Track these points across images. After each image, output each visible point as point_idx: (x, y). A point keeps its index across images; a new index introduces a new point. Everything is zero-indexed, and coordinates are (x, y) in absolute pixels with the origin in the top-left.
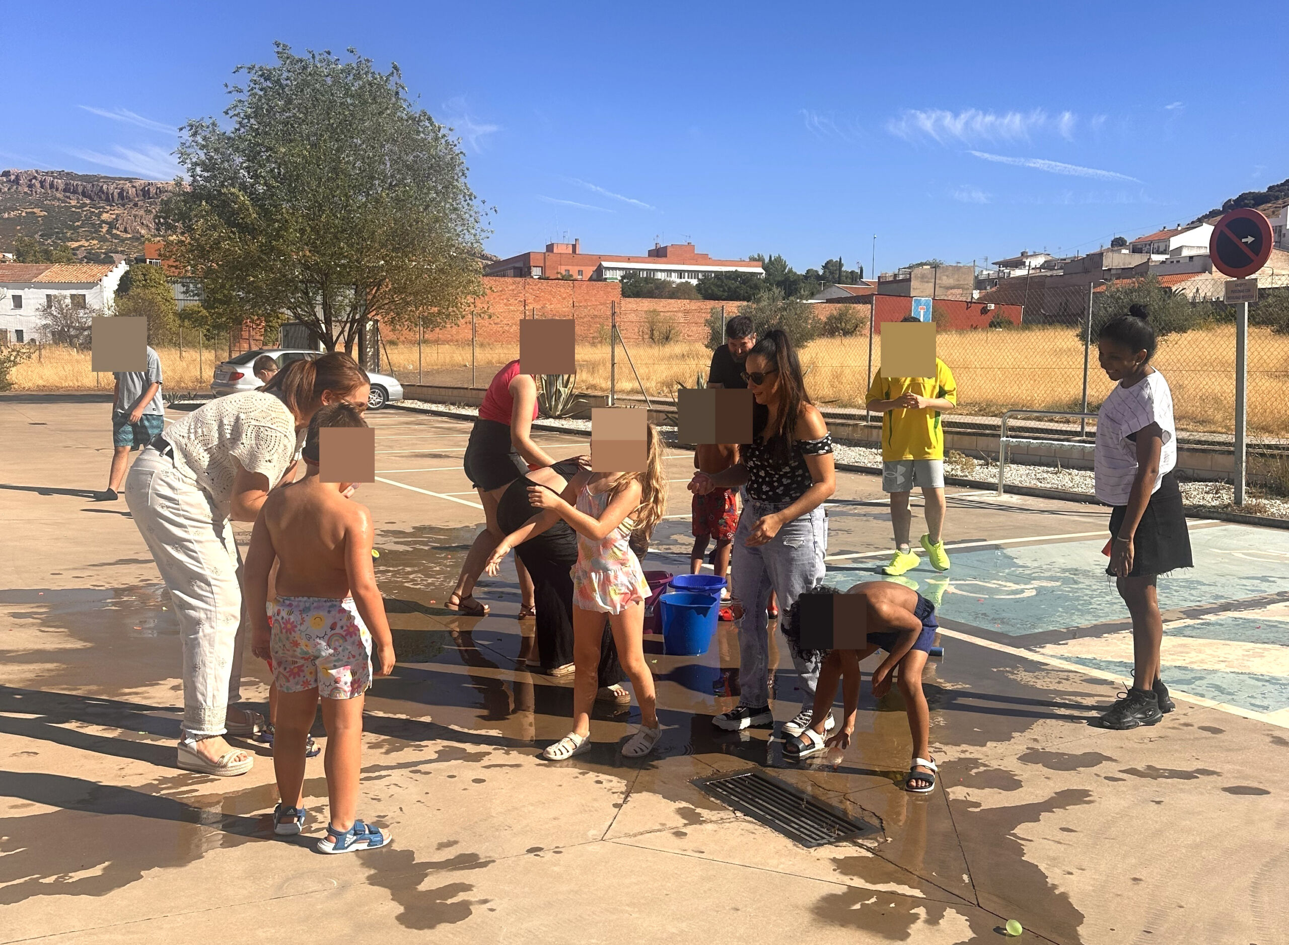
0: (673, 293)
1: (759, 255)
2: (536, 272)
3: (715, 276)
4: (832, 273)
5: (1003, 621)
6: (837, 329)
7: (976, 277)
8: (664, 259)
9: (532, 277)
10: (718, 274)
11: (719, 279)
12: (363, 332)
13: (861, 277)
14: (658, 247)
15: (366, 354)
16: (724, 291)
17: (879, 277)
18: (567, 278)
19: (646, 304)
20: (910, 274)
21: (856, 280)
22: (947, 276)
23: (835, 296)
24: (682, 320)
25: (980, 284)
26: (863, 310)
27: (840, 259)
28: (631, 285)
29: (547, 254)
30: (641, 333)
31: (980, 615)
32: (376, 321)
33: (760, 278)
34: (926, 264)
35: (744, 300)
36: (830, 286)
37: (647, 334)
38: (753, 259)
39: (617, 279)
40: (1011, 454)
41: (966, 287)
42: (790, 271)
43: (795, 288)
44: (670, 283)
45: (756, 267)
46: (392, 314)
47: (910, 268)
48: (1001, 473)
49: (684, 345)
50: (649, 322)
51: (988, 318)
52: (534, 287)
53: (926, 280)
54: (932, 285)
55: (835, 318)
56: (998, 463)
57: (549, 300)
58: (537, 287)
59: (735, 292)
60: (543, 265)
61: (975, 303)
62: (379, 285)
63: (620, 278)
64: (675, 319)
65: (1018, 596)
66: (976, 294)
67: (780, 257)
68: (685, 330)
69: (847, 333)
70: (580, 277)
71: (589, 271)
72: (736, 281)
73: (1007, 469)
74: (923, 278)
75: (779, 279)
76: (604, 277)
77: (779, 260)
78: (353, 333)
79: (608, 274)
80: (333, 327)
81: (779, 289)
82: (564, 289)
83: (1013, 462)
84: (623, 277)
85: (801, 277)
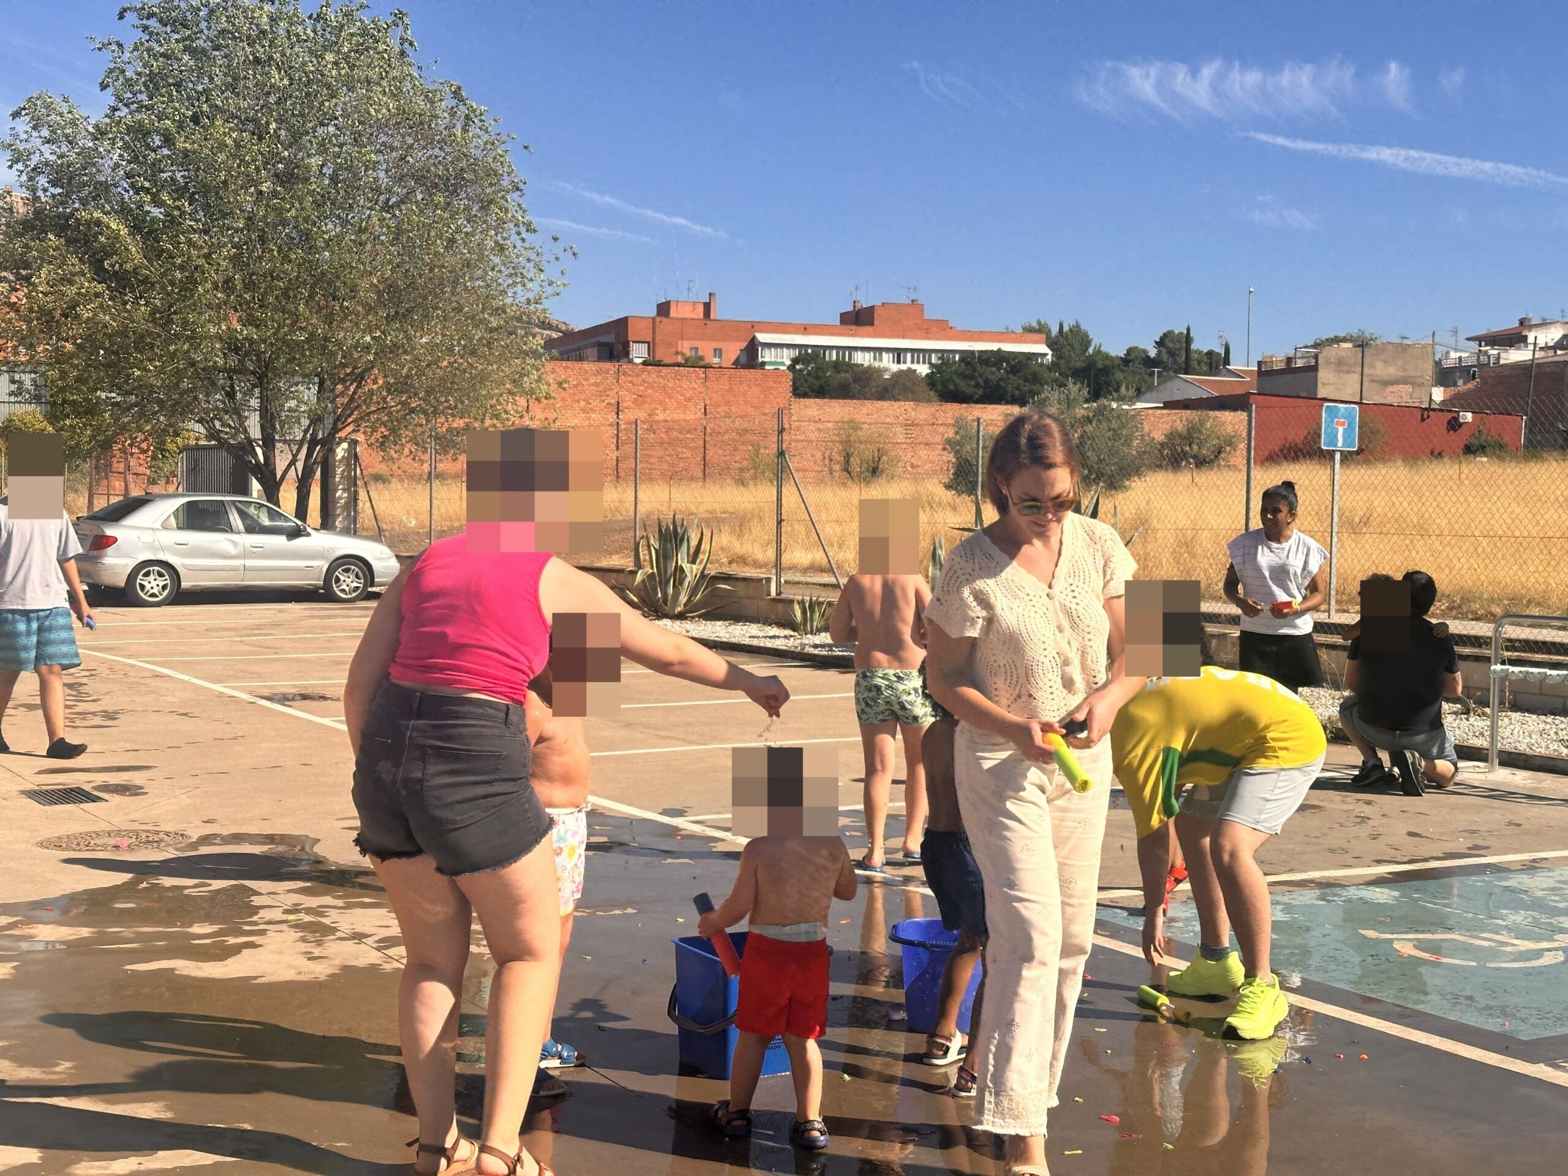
0: (886, 390)
1: (1039, 322)
2: (639, 353)
3: (962, 360)
4: (1172, 354)
5: (1504, 1011)
6: (1184, 456)
7: (1438, 364)
8: (869, 329)
9: (631, 361)
10: (967, 356)
11: (968, 364)
12: (330, 462)
13: (1227, 361)
14: (858, 306)
15: (336, 501)
16: (977, 386)
17: (1259, 363)
18: (695, 363)
19: (836, 410)
20: (1316, 357)
21: (1217, 368)
22: (1384, 361)
23: (1178, 396)
24: (901, 438)
25: (1444, 376)
26: (1232, 421)
27: (1188, 330)
28: (809, 374)
29: (658, 319)
30: (827, 461)
31: (1462, 1000)
32: (354, 443)
33: (1042, 363)
34: (1344, 340)
35: (1012, 401)
36: (1170, 378)
37: (838, 462)
38: (1029, 330)
39: (783, 364)
40: (1511, 692)
41: (1419, 381)
42: (1098, 352)
43: (1105, 382)
44: (879, 372)
45: (1036, 342)
46: (383, 429)
47: (1316, 345)
48: (1494, 728)
49: (906, 483)
50: (841, 442)
51: (1460, 438)
52: (635, 379)
53: (1344, 368)
54: (1357, 377)
55: (1180, 435)
56: (1488, 710)
57: (662, 403)
58: (640, 379)
59: (998, 387)
60: (649, 339)
61: (1434, 410)
62: (360, 379)
63: (788, 363)
64: (887, 437)
65: (1528, 964)
66: (1438, 394)
67: (1078, 326)
68: (907, 456)
69: (1201, 463)
70: (716, 360)
71: (733, 350)
72: (999, 369)
73: (1503, 722)
74: (1340, 364)
75: (1079, 364)
76: (760, 360)
77: (1076, 331)
78: (314, 463)
79: (767, 356)
80: (277, 452)
81: (1079, 385)
82: (690, 382)
83: (1516, 707)
84: (795, 361)
85: (1117, 362)
